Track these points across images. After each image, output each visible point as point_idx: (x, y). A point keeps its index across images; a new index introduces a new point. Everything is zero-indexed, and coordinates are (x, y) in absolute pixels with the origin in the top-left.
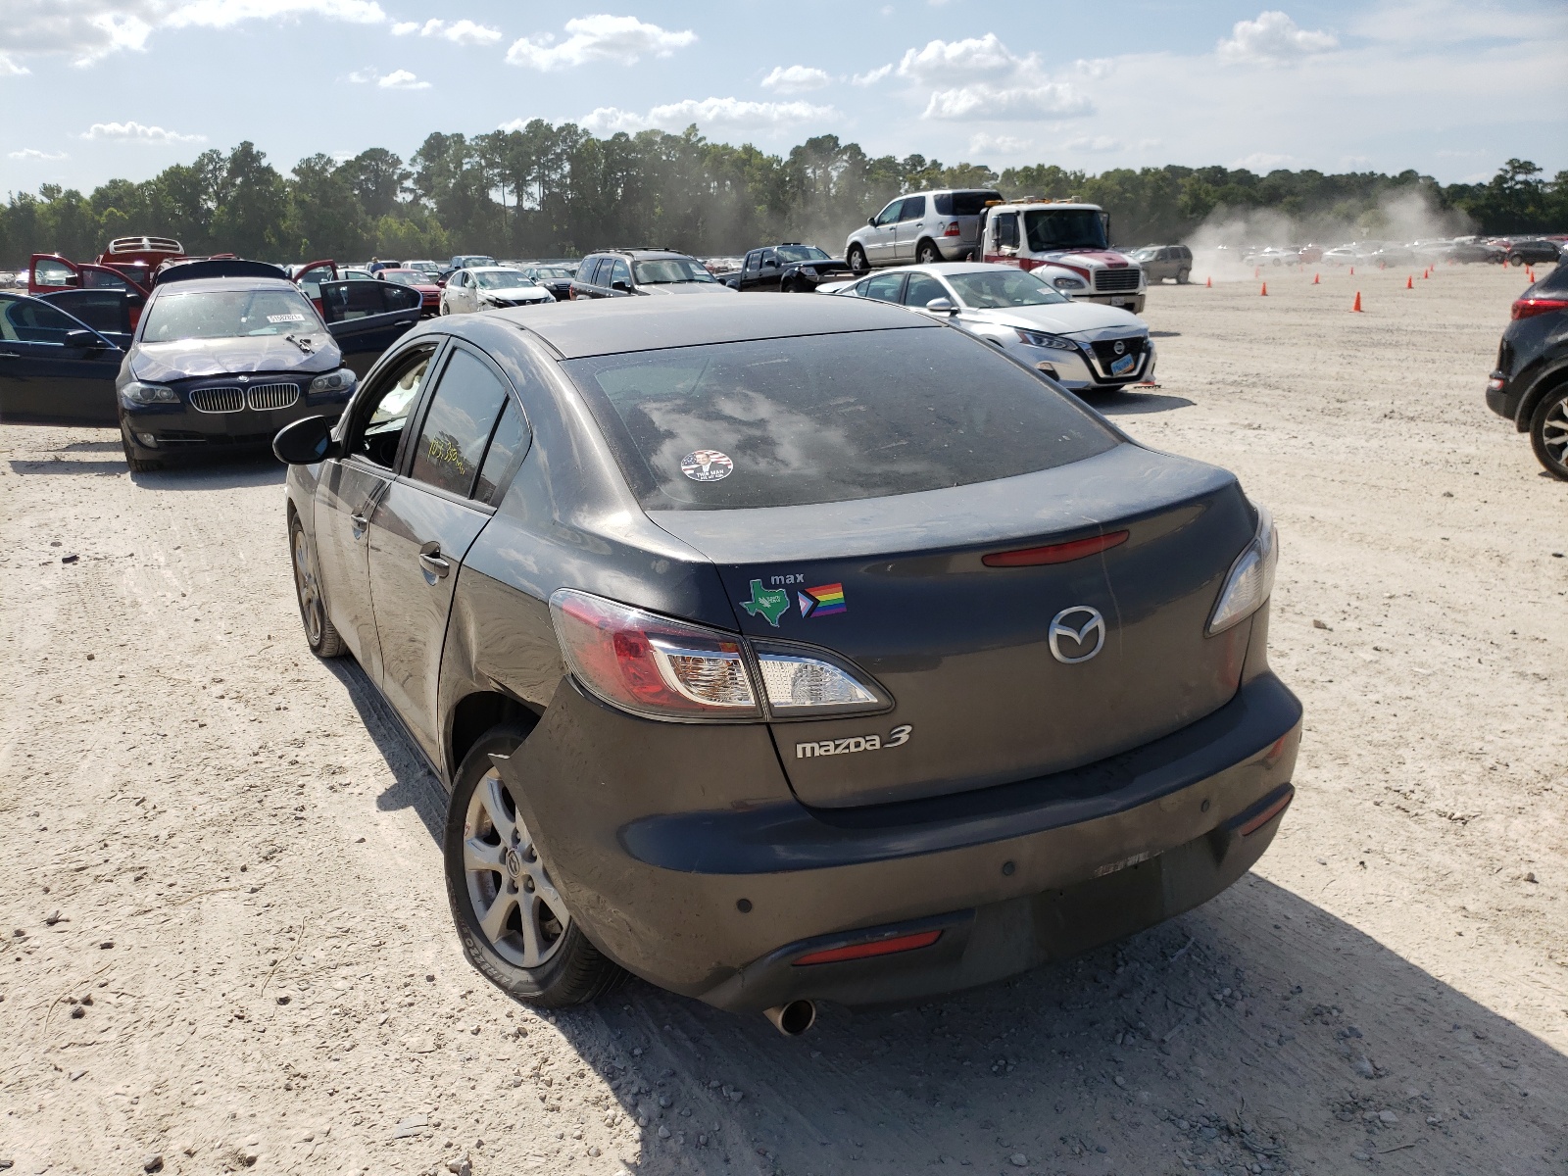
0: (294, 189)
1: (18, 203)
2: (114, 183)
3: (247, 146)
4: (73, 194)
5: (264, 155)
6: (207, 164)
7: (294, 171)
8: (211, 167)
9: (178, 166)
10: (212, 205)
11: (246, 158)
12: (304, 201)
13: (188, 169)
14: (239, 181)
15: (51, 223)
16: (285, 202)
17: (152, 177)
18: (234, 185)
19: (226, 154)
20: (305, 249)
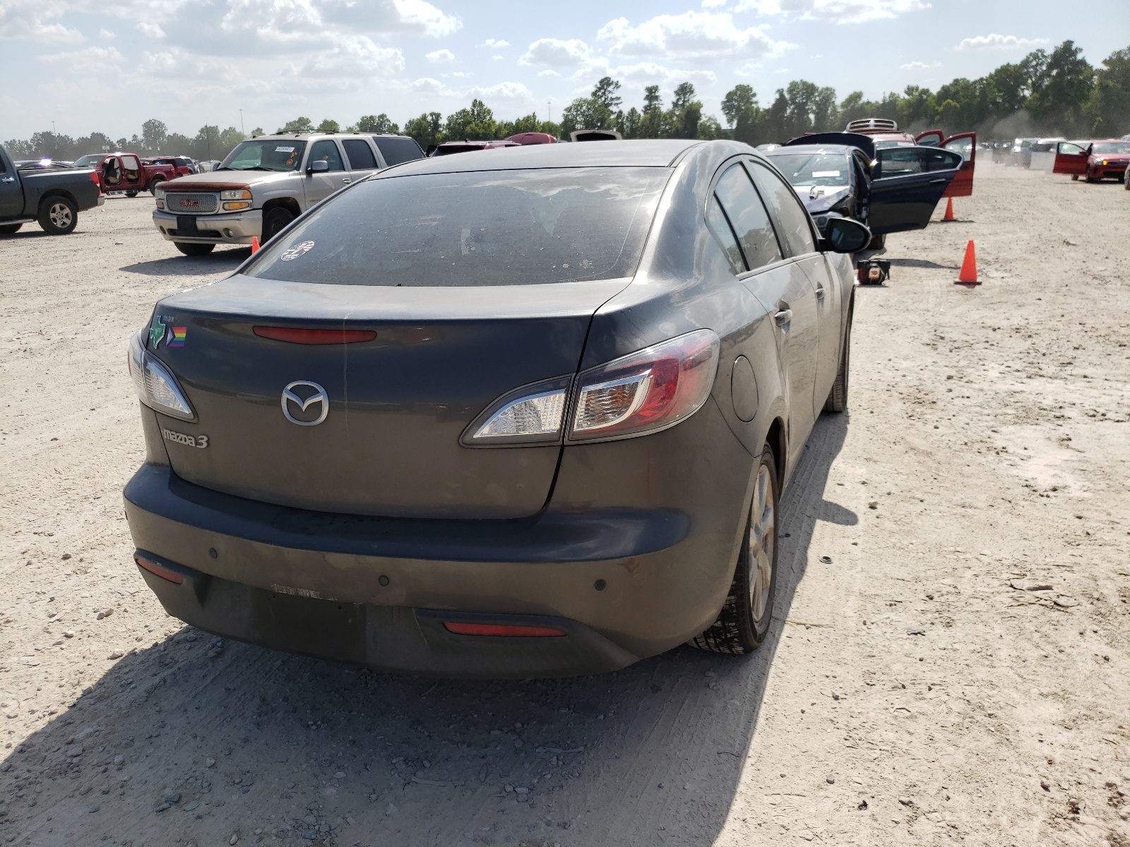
0: (1100, 78)
1: (887, 100)
2: (956, 81)
3: (1068, 44)
4: (926, 92)
5: (1081, 50)
6: (1032, 61)
7: (1105, 62)
8: (1034, 63)
9: (1008, 64)
10: (1027, 93)
11: (1066, 55)
12: (1107, 86)
13: (1016, 66)
14: (1054, 72)
15: (905, 113)
16: (1090, 88)
17: (985, 75)
18: (1049, 76)
19: (1050, 51)
20: (1097, 126)
